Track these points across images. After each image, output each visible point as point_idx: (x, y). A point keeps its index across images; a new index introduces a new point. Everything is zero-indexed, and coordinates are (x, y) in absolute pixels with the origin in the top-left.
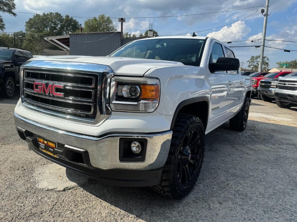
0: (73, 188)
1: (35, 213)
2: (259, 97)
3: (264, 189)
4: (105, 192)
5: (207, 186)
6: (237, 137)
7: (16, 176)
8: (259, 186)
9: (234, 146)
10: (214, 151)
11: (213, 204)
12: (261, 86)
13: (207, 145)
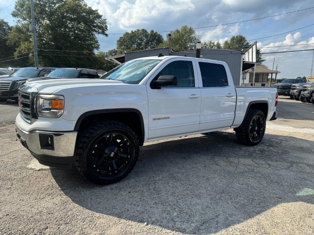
4: (61, 174)
5: (137, 181)
11: (123, 192)
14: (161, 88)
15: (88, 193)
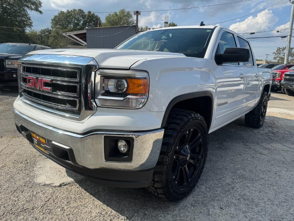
0: (69, 184)
1: (27, 209)
2: (283, 92)
3: (274, 195)
4: (100, 189)
5: (210, 188)
6: (252, 134)
7: (18, 170)
8: (269, 191)
9: (247, 144)
10: (224, 149)
11: (213, 209)
12: (286, 80)
13: (217, 143)
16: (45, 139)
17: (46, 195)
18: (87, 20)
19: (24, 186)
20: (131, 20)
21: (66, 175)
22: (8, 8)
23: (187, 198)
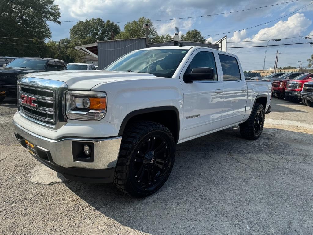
0: (57, 183)
1: (19, 200)
2: (304, 103)
4: (82, 188)
5: (176, 189)
6: (244, 146)
7: (18, 171)
8: (229, 193)
9: (233, 154)
10: (206, 158)
11: (170, 205)
12: (305, 90)
14: (193, 82)
15: (131, 209)
16: (33, 144)
17: (37, 190)
18: (106, 29)
19: (21, 183)
20: (151, 28)
21: (56, 176)
22: (27, 20)
23: (152, 196)
